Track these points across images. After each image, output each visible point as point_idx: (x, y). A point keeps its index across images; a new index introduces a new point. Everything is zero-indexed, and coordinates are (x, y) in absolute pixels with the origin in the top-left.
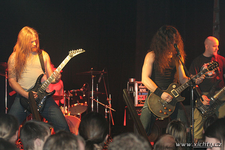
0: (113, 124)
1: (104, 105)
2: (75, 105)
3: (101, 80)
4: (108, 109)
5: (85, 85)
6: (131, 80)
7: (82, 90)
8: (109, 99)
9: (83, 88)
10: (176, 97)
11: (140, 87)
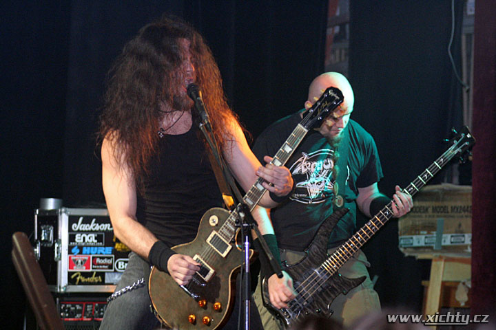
10: (224, 255)
11: (75, 227)
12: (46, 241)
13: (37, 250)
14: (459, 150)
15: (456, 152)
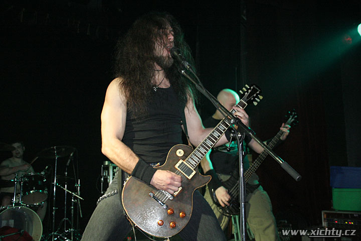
0: (81, 216)
1: (70, 192)
2: (31, 192)
3: (70, 162)
4: (75, 198)
5: (47, 167)
6: (105, 163)
7: (43, 173)
8: (78, 185)
9: (45, 172)
10: (190, 177)
11: (115, 170)
12: (105, 176)
13: (102, 179)
14: (293, 120)
15: (292, 121)
